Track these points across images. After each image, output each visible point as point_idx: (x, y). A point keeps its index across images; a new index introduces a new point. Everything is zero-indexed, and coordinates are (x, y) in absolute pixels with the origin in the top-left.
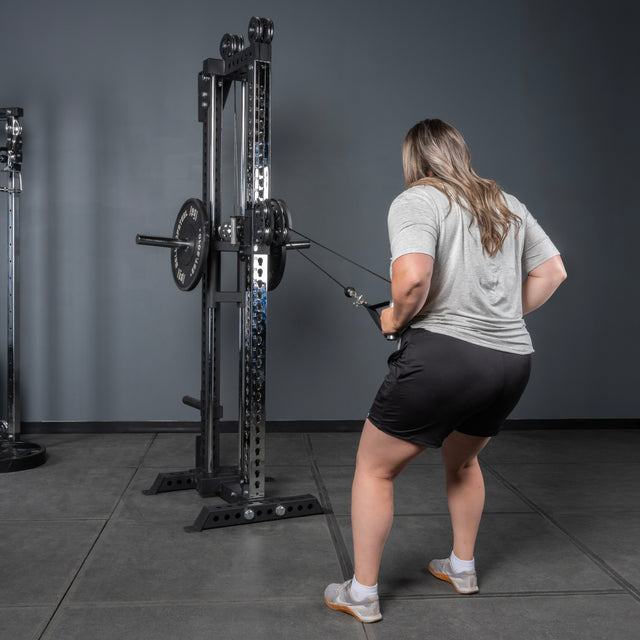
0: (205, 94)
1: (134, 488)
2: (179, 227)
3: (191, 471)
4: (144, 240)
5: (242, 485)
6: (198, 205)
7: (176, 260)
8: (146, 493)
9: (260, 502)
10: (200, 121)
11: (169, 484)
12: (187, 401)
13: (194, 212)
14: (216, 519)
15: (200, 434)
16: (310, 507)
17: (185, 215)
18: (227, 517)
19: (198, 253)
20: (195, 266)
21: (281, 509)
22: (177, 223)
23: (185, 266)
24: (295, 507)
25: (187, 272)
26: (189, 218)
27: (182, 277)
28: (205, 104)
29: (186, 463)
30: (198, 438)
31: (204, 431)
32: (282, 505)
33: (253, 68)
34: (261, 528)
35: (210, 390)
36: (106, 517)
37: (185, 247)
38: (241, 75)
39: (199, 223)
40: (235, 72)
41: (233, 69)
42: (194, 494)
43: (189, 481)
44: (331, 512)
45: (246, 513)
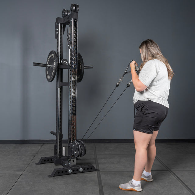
0: (57, 29)
1: (33, 163)
2: (48, 61)
3: (52, 157)
4: (36, 64)
5: (68, 161)
6: (54, 52)
7: (47, 72)
8: (37, 164)
9: (74, 167)
10: (56, 38)
11: (45, 161)
12: (52, 133)
13: (53, 55)
14: (59, 173)
15: (55, 144)
16: (91, 168)
17: (50, 56)
18: (63, 172)
19: (54, 68)
20: (53, 73)
21: (81, 170)
22: (48, 59)
23: (50, 73)
24: (86, 169)
25: (50, 75)
26: (51, 57)
27: (49, 77)
28: (57, 33)
29: (51, 154)
30: (55, 145)
31: (57, 143)
32: (82, 168)
33: (72, 20)
34: (74, 176)
35: (58, 129)
36: (22, 172)
37: (50, 67)
38: (68, 23)
39: (54, 58)
40: (67, 22)
41: (66, 21)
42: (53, 164)
43: (52, 160)
44: (99, 170)
45: (69, 170)
